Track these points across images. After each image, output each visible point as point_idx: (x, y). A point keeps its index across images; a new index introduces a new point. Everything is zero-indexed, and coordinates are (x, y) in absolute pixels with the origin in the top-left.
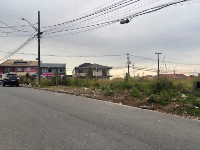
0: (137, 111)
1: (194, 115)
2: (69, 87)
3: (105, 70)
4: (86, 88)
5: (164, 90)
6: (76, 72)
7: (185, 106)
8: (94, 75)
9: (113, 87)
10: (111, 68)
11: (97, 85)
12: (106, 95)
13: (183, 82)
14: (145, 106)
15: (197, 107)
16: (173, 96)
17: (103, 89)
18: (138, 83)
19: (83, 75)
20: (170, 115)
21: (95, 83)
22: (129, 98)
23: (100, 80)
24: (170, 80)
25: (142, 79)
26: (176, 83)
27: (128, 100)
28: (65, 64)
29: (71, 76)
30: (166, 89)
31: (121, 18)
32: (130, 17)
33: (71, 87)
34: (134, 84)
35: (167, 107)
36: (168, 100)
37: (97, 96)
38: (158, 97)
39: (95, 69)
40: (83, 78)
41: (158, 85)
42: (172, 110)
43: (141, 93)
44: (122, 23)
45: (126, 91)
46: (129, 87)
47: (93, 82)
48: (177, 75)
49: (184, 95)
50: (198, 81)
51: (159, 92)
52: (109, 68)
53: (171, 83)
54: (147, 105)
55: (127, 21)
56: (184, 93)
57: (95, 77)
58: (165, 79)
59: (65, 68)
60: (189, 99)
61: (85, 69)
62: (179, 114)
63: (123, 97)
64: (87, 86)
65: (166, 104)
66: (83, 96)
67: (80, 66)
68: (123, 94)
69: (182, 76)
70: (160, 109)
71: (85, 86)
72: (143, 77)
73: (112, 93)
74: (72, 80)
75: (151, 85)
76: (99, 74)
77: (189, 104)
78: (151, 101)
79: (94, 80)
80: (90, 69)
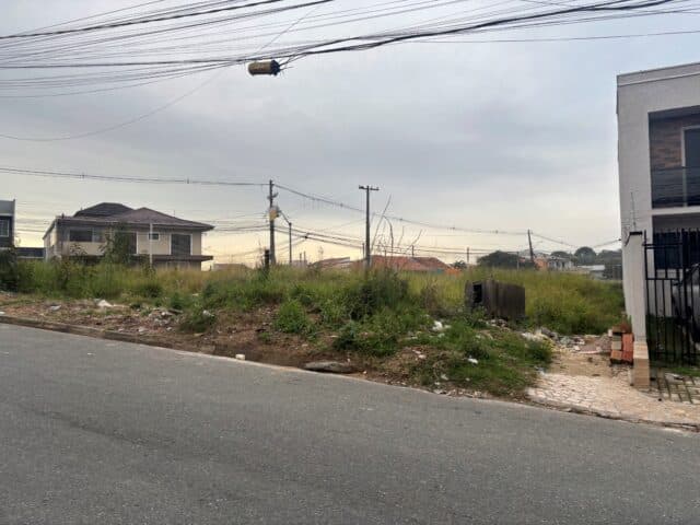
0: (298, 380)
1: (466, 385)
2: (25, 297)
3: (185, 234)
4: (104, 303)
5: (385, 308)
6: (60, 239)
7: (444, 358)
8: (139, 251)
9: (213, 298)
10: (210, 228)
11: (153, 292)
12: (187, 328)
13: (438, 282)
14: (325, 364)
15: (475, 361)
16: (410, 326)
17: (176, 306)
18: (305, 285)
19: (92, 248)
20: (401, 389)
21: (144, 281)
22: (273, 336)
23: (163, 272)
24: (402, 277)
25: (317, 270)
26: (417, 287)
27: (267, 342)
28: (12, 204)
29: (38, 252)
30: (391, 306)
31: (250, 52)
32: (282, 54)
33: (34, 299)
34: (289, 287)
35: (392, 364)
36: (394, 339)
37: (152, 332)
38: (365, 332)
39: (145, 228)
40: (91, 260)
41: (366, 290)
42: (406, 371)
43: (312, 319)
44: (254, 71)
45: (264, 313)
46: (271, 299)
47: (134, 277)
48: (420, 260)
49: (439, 325)
50: (476, 280)
51: (370, 314)
52: (202, 228)
53: (404, 285)
54: (330, 358)
55: (274, 69)
56: (440, 315)
57: (142, 259)
58: (390, 271)
59: (10, 220)
60: (453, 335)
61: (101, 226)
62: (425, 384)
63: (249, 335)
64: (111, 295)
65: (389, 354)
66: (92, 333)
67: (79, 214)
68: (251, 322)
69: (433, 262)
70: (371, 370)
71: (100, 296)
72: (320, 264)
73: (211, 321)
74: (42, 267)
75: (347, 290)
76: (163, 247)
77: (455, 353)
78: (345, 345)
79: (138, 269)
80: (122, 226)
